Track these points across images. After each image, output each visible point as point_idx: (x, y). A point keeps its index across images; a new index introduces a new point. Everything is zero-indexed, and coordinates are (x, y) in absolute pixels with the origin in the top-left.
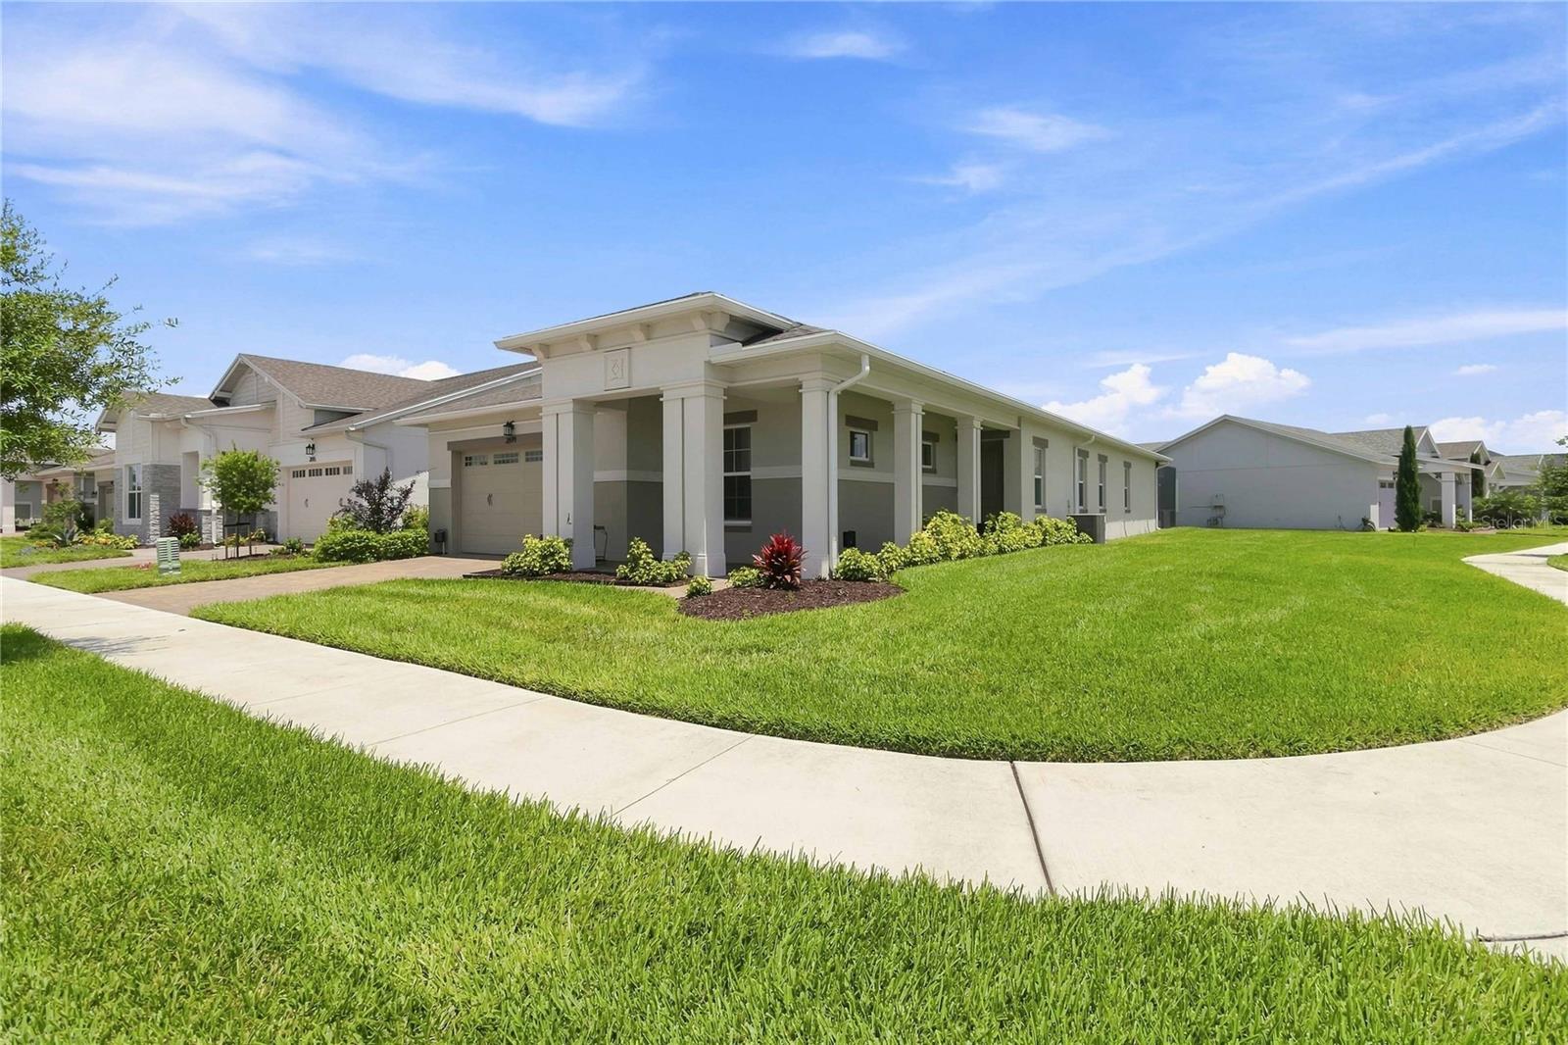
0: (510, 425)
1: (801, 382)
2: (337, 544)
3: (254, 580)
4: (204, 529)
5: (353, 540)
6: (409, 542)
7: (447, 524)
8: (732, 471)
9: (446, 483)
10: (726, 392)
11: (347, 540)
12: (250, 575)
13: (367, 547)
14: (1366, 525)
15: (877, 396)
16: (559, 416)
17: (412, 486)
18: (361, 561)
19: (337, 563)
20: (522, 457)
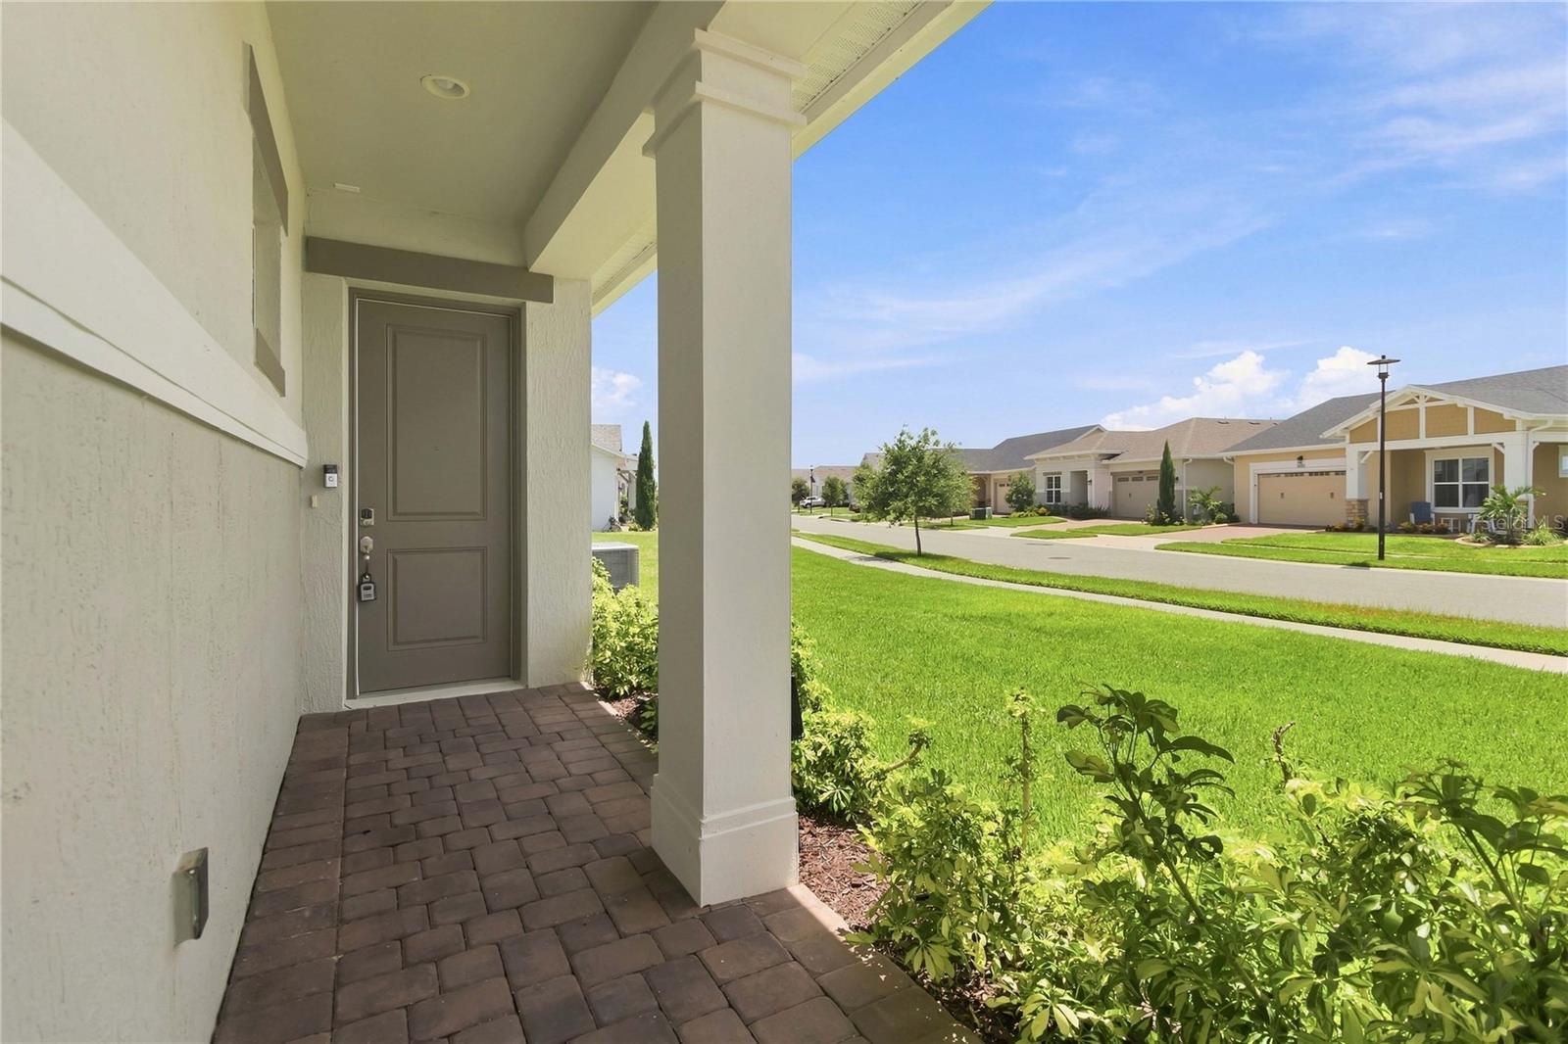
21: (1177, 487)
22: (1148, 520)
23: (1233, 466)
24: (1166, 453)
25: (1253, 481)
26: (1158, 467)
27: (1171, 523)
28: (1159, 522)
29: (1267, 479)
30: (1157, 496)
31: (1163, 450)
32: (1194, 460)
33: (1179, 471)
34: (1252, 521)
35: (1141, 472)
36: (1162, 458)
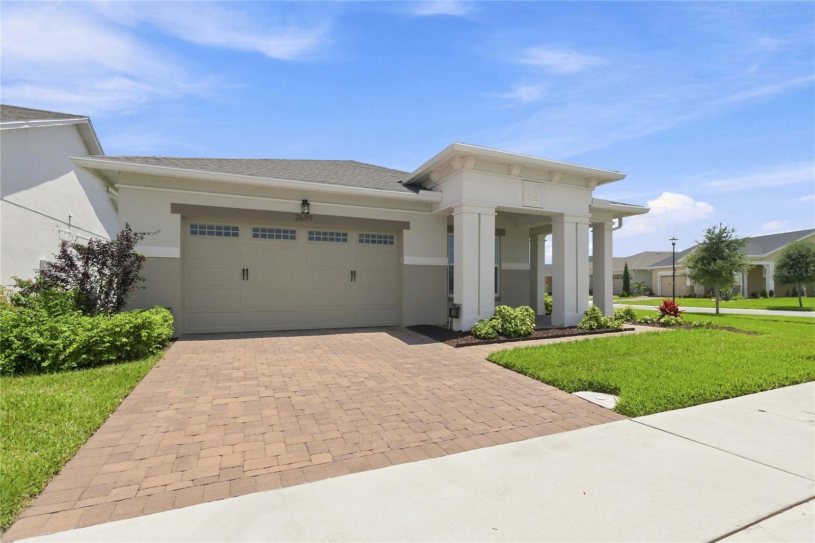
0: (305, 203)
9: (174, 252)
15: (545, 215)
16: (481, 216)
20: (303, 235)
21: (631, 281)
22: (618, 295)
23: (652, 273)
24: (626, 267)
25: (659, 279)
26: (623, 273)
27: (628, 296)
28: (623, 296)
29: (664, 278)
30: (622, 285)
31: (625, 265)
32: (638, 270)
33: (632, 274)
34: (659, 295)
35: (618, 275)
36: (624, 269)
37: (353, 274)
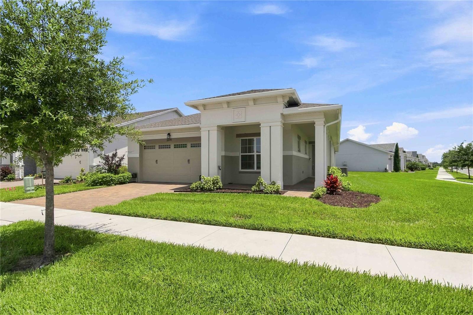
0: (169, 134)
1: (315, 122)
2: (100, 179)
3: (72, 194)
4: (16, 172)
5: (106, 177)
6: (126, 178)
7: (137, 170)
8: (247, 153)
9: (137, 155)
10: (284, 124)
11: (104, 177)
12: (70, 192)
13: (112, 180)
14: (386, 170)
16: (210, 131)
17: (123, 156)
18: (109, 185)
19: (100, 187)
20: (172, 146)
37: (189, 161)
